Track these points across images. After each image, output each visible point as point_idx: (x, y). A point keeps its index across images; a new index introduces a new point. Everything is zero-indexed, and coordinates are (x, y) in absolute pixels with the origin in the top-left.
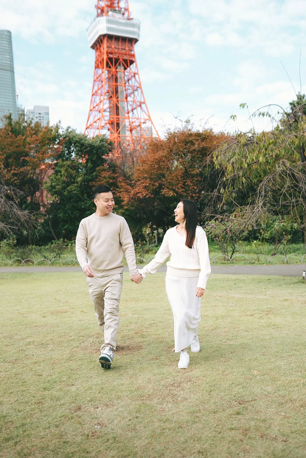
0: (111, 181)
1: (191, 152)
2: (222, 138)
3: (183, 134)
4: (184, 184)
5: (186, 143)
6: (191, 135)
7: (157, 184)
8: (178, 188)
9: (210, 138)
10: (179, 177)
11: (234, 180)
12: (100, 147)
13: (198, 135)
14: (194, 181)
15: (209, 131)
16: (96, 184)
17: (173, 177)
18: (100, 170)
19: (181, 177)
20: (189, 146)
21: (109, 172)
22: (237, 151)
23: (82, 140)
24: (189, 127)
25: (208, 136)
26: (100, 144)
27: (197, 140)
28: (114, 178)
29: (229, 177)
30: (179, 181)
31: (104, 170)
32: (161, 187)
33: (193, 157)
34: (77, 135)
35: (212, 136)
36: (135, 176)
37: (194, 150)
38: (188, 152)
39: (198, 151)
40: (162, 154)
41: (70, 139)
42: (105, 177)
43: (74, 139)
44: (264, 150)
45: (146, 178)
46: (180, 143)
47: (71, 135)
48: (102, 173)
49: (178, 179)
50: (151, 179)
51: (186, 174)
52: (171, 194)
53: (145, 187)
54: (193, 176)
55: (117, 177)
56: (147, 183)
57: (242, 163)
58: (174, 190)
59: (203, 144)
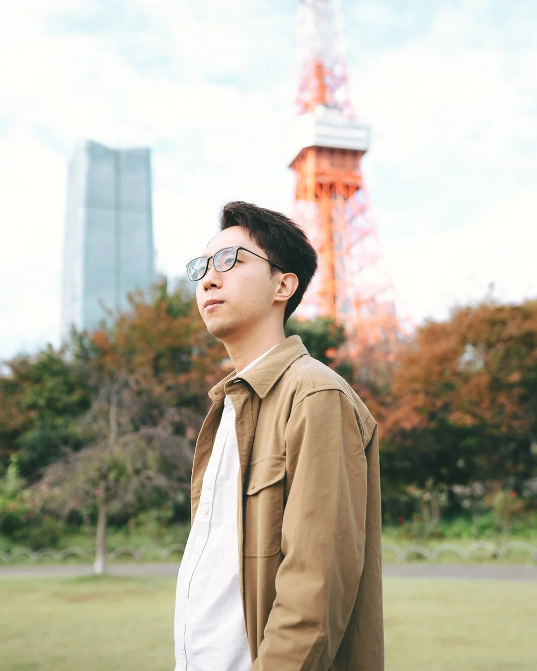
1: (504, 341)
3: (483, 308)
4: (493, 403)
5: (493, 323)
6: (500, 310)
7: (439, 403)
8: (482, 411)
10: (482, 389)
14: (512, 397)
15: (534, 299)
17: (471, 388)
19: (486, 389)
20: (500, 330)
26: (323, 330)
27: (513, 319)
30: (482, 396)
32: (446, 407)
33: (508, 351)
36: (395, 388)
37: (510, 338)
38: (498, 340)
39: (518, 339)
40: (447, 346)
45: (416, 392)
46: (480, 324)
49: (480, 391)
50: (427, 394)
51: (497, 385)
52: (468, 421)
53: (417, 410)
54: (511, 386)
56: (421, 400)
58: (474, 416)
59: (528, 326)
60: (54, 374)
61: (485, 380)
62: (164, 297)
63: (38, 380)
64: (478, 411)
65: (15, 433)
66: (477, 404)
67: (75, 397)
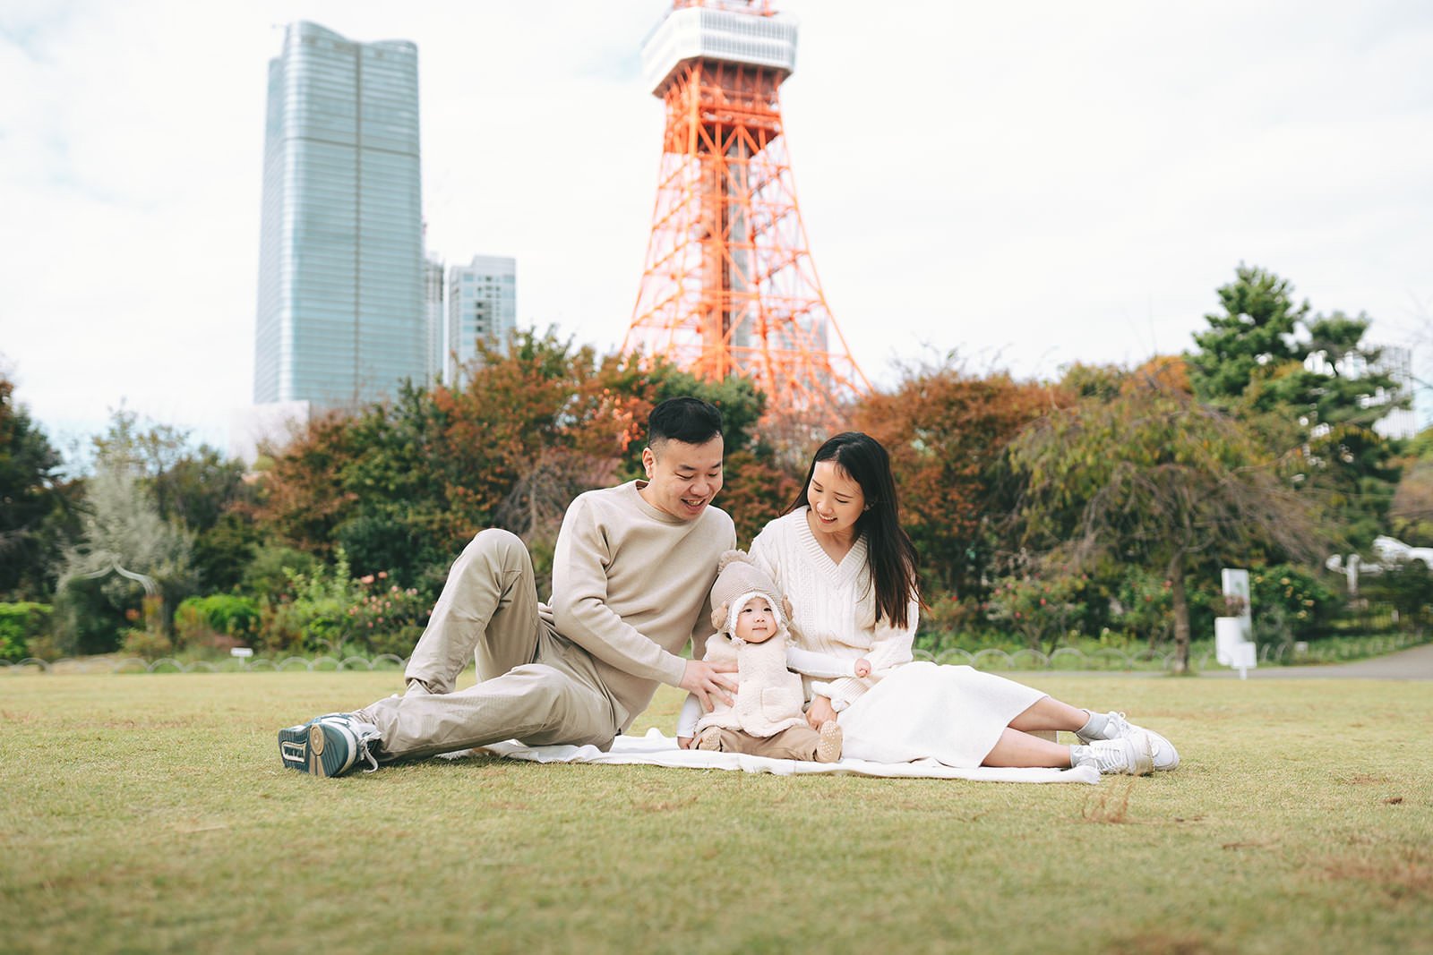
0: (766, 487)
1: (961, 427)
2: (1030, 393)
3: (941, 382)
4: (944, 499)
5: (950, 404)
6: (959, 387)
8: (931, 508)
9: (1004, 394)
10: (932, 482)
11: (1046, 494)
12: (739, 408)
13: (977, 387)
14: (966, 492)
15: (1001, 375)
16: (730, 494)
17: (920, 481)
18: (737, 460)
19: (937, 482)
20: (957, 413)
21: (759, 465)
22: (1050, 444)
23: (695, 388)
24: (956, 366)
25: (1000, 390)
26: (738, 399)
27: (974, 399)
28: (771, 480)
29: (1038, 487)
30: (932, 490)
31: (747, 461)
33: (965, 437)
34: (683, 376)
35: (1009, 390)
37: (969, 422)
38: (955, 425)
39: (978, 424)
40: (893, 429)
41: (667, 386)
42: (750, 479)
43: (679, 387)
44: (1094, 445)
46: (934, 404)
47: (668, 378)
48: (745, 467)
49: (929, 485)
51: (949, 476)
54: (966, 480)
55: (780, 477)
57: (1057, 463)
58: (922, 514)
59: (989, 410)
60: (381, 445)
61: (935, 472)
62: (529, 346)
63: (357, 453)
64: (927, 510)
65: (329, 522)
66: (925, 500)
67: (414, 476)
